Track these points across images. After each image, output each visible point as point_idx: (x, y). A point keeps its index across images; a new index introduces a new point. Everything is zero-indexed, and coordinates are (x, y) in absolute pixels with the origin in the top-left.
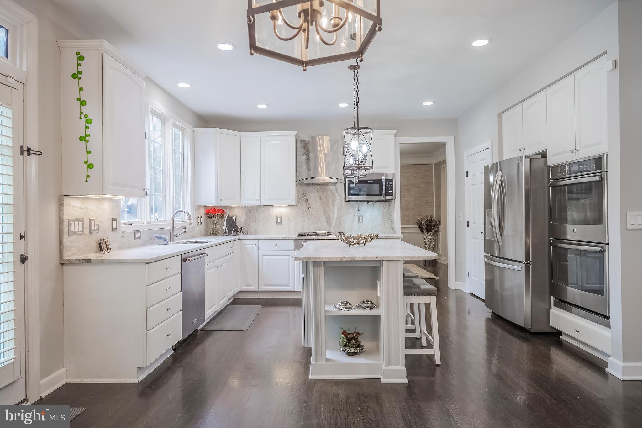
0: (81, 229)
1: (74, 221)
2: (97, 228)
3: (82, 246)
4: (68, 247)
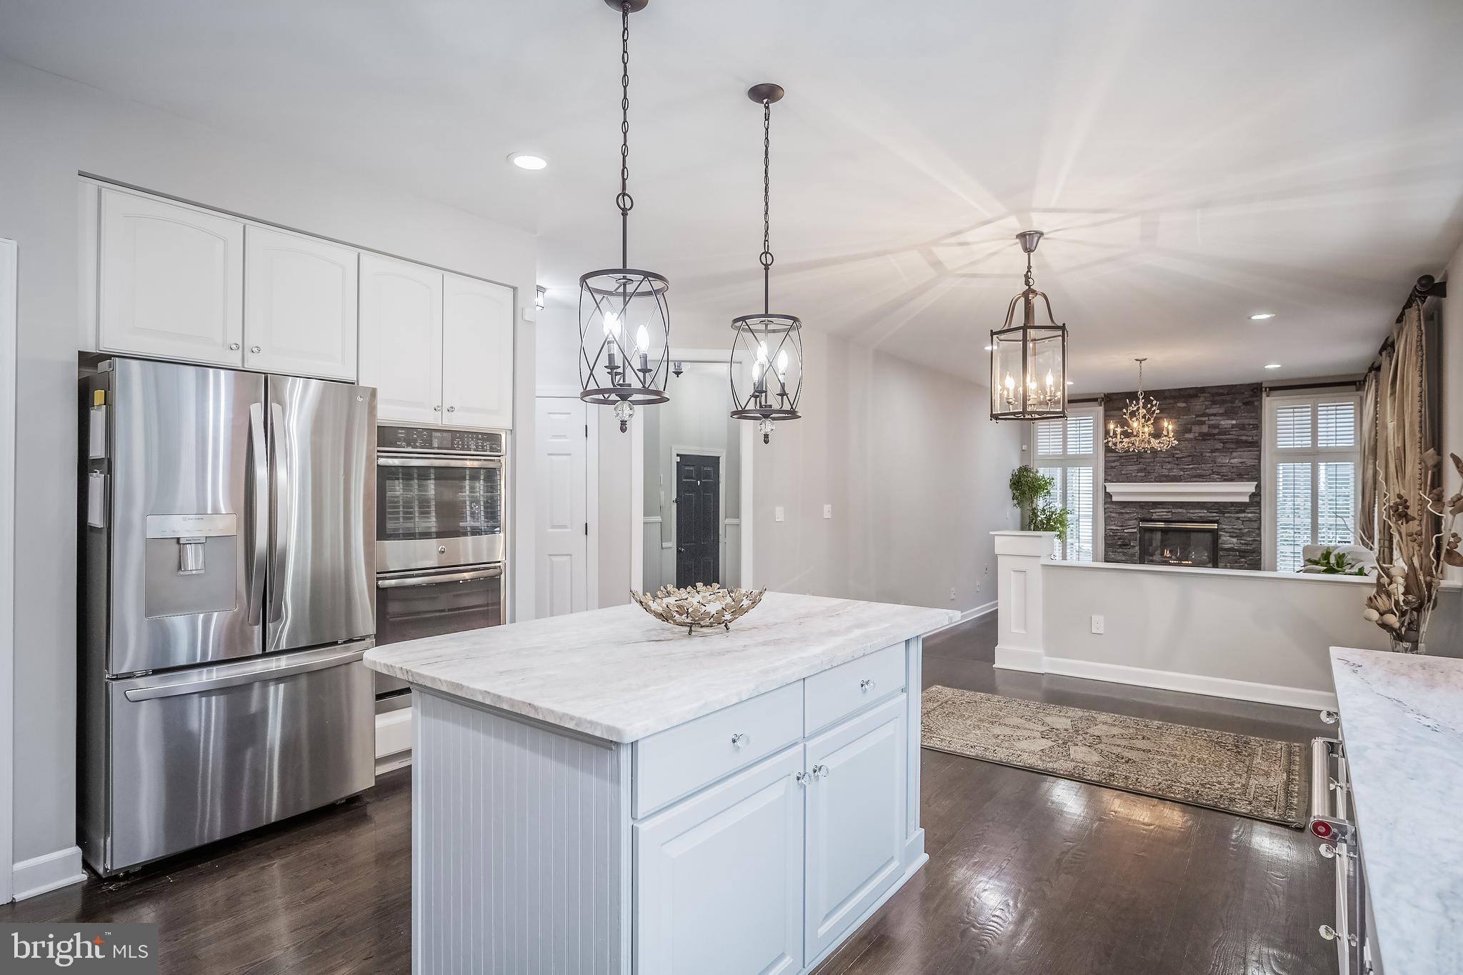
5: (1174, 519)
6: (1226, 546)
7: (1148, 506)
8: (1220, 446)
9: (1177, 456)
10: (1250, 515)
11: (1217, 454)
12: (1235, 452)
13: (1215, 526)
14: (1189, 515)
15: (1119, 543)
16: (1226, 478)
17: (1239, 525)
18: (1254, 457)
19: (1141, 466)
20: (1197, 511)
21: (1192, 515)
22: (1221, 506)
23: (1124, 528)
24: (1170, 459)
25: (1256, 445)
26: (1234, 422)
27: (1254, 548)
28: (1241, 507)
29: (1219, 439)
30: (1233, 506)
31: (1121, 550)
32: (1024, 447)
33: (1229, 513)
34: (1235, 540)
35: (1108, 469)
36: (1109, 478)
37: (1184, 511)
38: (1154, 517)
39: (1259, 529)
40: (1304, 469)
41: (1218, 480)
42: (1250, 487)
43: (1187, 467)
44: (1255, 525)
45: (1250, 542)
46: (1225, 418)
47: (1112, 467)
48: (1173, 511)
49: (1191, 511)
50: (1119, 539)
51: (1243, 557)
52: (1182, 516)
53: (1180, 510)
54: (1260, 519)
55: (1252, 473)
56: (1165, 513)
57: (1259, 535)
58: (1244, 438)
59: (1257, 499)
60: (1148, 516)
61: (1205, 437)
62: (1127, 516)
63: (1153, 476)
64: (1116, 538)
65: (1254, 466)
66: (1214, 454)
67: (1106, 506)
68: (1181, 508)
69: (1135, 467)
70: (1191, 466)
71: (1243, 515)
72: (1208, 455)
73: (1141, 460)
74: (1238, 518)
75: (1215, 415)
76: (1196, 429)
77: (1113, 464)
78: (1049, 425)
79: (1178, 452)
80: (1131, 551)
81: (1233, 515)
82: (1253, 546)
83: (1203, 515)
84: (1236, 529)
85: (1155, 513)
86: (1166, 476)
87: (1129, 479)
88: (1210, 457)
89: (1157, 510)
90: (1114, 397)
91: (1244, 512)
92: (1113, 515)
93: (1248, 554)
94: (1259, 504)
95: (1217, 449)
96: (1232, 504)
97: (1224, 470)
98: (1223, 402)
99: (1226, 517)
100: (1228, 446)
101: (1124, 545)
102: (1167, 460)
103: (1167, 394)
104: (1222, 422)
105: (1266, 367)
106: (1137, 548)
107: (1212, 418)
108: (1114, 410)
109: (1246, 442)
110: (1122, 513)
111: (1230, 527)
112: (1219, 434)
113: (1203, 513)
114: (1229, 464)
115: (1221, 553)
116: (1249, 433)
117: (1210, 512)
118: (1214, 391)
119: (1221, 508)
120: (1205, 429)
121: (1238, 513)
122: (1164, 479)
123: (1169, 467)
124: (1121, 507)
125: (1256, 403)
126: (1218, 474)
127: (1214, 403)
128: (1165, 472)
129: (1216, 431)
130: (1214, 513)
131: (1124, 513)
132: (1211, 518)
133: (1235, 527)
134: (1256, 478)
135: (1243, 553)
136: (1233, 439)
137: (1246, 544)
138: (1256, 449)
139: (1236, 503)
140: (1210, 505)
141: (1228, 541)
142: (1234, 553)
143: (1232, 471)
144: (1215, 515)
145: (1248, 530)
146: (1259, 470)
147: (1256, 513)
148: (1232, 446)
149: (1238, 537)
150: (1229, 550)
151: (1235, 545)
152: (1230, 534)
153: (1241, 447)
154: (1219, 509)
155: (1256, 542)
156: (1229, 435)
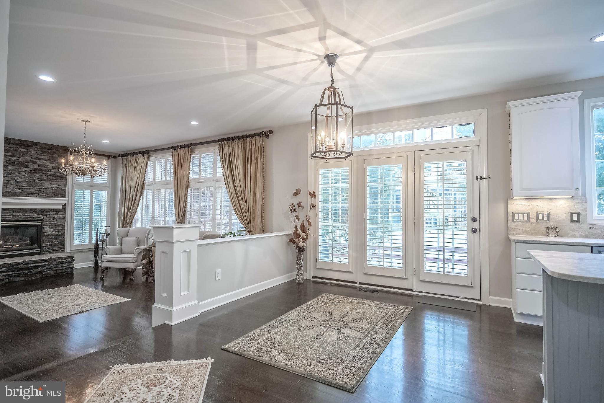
0: (526, 218)
1: (519, 214)
2: (546, 218)
3: (528, 230)
4: (513, 229)
5: (13, 220)
6: (47, 233)
8: (45, 177)
9: (18, 180)
10: (60, 216)
11: (44, 182)
12: (54, 181)
13: (39, 223)
14: (24, 217)
16: (48, 196)
17: (54, 221)
18: (63, 185)
20: (30, 214)
21: (26, 217)
24: (12, 182)
25: (63, 178)
26: (54, 165)
27: (62, 233)
28: (55, 211)
29: (45, 174)
30: (51, 211)
33: (50, 215)
34: (52, 230)
37: (21, 214)
39: (65, 223)
40: (87, 193)
41: (43, 196)
42: (62, 201)
43: (24, 188)
44: (63, 221)
45: (61, 230)
46: (49, 162)
48: (14, 214)
49: (26, 214)
51: (56, 239)
52: (20, 217)
53: (19, 214)
54: (65, 217)
55: (61, 194)
57: (64, 226)
58: (59, 174)
59: (64, 207)
61: (36, 171)
65: (63, 190)
66: (42, 182)
68: (19, 212)
70: (27, 188)
71: (57, 216)
72: (38, 181)
74: (54, 218)
75: (43, 160)
76: (31, 165)
79: (19, 178)
82: (62, 232)
84: (53, 224)
86: (9, 193)
88: (39, 183)
91: (57, 214)
93: (59, 237)
94: (65, 209)
95: (43, 179)
96: (51, 210)
97: (48, 191)
98: (49, 153)
99: (48, 217)
100: (50, 177)
103: (12, 141)
104: (47, 164)
105: (103, 141)
107: (41, 161)
109: (60, 177)
111: (49, 223)
112: (44, 171)
113: (34, 215)
114: (50, 188)
117: (38, 215)
118: (44, 146)
120: (36, 166)
121: (54, 215)
123: (12, 186)
126: (44, 192)
127: (43, 152)
128: (8, 190)
129: (43, 169)
130: (41, 215)
132: (39, 218)
133: (52, 222)
134: (64, 197)
135: (56, 237)
136: (53, 174)
137: (58, 232)
138: (65, 181)
139: (53, 209)
140: (38, 211)
141: (48, 230)
142: (51, 237)
143: (52, 192)
144: (41, 217)
145: (59, 224)
146: (65, 192)
147: (63, 214)
148: (52, 178)
149: (54, 228)
150: (49, 235)
151: (52, 232)
152: (49, 227)
153: (57, 179)
154: (43, 213)
155: (63, 230)
156: (51, 172)
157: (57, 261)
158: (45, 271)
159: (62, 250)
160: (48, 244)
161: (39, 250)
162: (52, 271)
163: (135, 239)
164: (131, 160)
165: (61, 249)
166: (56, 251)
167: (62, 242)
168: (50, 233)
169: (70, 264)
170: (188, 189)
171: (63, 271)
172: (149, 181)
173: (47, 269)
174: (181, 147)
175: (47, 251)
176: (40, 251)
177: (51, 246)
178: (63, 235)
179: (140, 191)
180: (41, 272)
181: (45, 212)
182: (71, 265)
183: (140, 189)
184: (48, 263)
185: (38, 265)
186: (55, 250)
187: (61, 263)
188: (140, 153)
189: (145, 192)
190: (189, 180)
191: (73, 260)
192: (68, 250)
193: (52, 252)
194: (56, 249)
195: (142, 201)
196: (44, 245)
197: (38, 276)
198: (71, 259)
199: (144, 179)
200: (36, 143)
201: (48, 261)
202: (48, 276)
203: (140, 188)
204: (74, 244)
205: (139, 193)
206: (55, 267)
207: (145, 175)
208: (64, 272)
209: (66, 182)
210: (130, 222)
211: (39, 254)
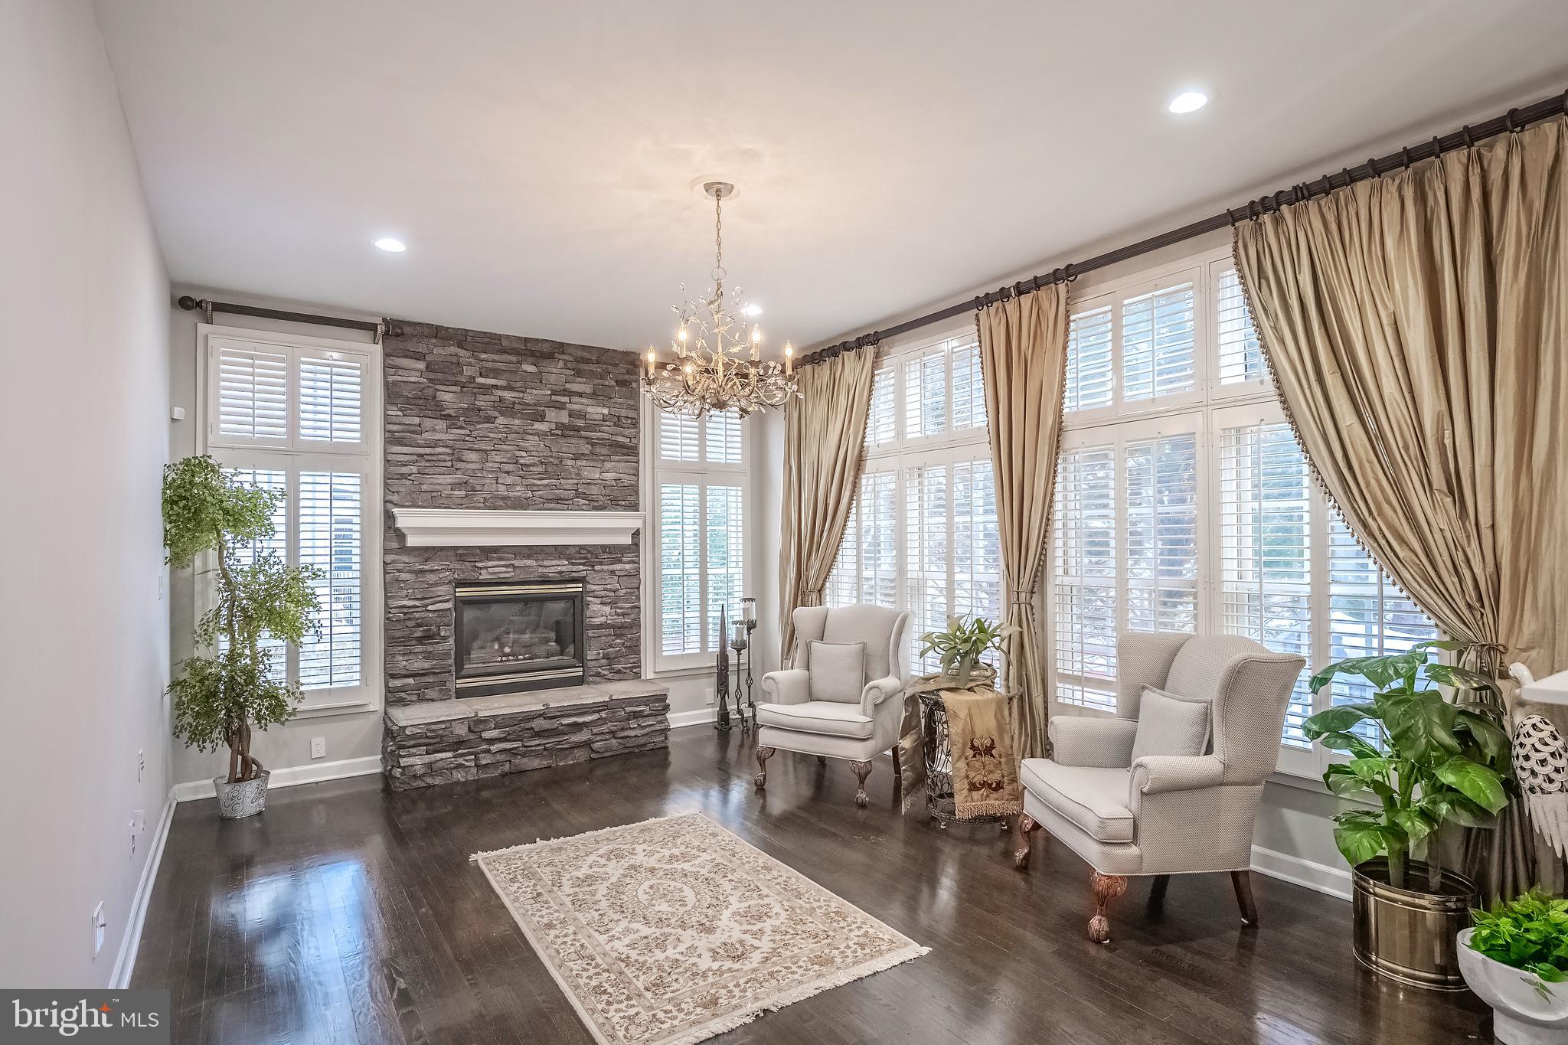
5: (516, 579)
6: (598, 621)
7: (473, 555)
8: (586, 449)
9: (522, 461)
10: (628, 566)
11: (584, 463)
12: (608, 461)
13: (575, 588)
14: (540, 570)
15: (416, 635)
16: (595, 505)
17: (613, 583)
18: (632, 472)
19: (458, 477)
20: (554, 562)
21: (545, 570)
22: (589, 552)
23: (427, 602)
24: (511, 467)
25: (631, 451)
26: (606, 411)
27: (632, 620)
28: (615, 553)
29: (586, 438)
30: (603, 551)
31: (420, 649)
32: (179, 413)
33: (601, 563)
34: (607, 609)
35: (389, 480)
36: (395, 498)
37: (534, 563)
38: (484, 576)
39: (638, 588)
40: (692, 492)
41: (584, 507)
42: (628, 521)
43: (538, 482)
44: (634, 582)
45: (629, 611)
46: (595, 402)
47: (403, 476)
48: (516, 563)
49: (545, 563)
50: (418, 625)
51: (618, 636)
52: (531, 572)
53: (528, 562)
54: (638, 570)
55: (625, 498)
56: (504, 569)
57: (638, 598)
58: (620, 439)
59: (636, 540)
60: (471, 576)
61: (565, 431)
62: (432, 578)
63: (479, 498)
64: (411, 624)
65: (632, 485)
66: (579, 463)
67: (389, 558)
68: (529, 557)
69: (449, 479)
70: (545, 482)
71: (618, 567)
72: (569, 463)
73: (459, 465)
74: (613, 572)
75: (580, 395)
76: (551, 414)
77: (405, 470)
78: (252, 366)
79: (524, 454)
80: (441, 648)
81: (605, 567)
82: (632, 616)
83: (563, 569)
84: (609, 590)
85: (486, 568)
86: (503, 498)
87: (435, 501)
88: (573, 467)
89: (490, 564)
90: (407, 330)
91: (620, 561)
92: (403, 576)
93: (626, 631)
94: (636, 545)
95: (583, 454)
96: (606, 548)
97: (594, 490)
98: (592, 374)
99: (598, 571)
100: (598, 450)
101: (427, 637)
102: (507, 467)
103: (505, 343)
104: (590, 409)
106: (452, 641)
107: (575, 399)
108: (406, 357)
109: (623, 446)
110: (422, 571)
111: (601, 587)
112: (588, 428)
113: (563, 566)
114: (600, 481)
115: (590, 633)
116: (627, 432)
117: (574, 564)
118: (580, 353)
119: (589, 555)
120: (564, 417)
121: (612, 563)
122: (501, 503)
123: (509, 480)
124: (421, 559)
125: (634, 385)
126: (584, 496)
127: (578, 373)
128: (502, 490)
129: (581, 423)
130: (581, 564)
131: (426, 571)
132: (575, 575)
133: (608, 587)
134: (634, 507)
135: (619, 630)
136: (604, 439)
137: (623, 615)
138: (634, 459)
139: (609, 546)
140: (573, 551)
141: (598, 612)
142: (607, 632)
143: (603, 492)
144: (580, 570)
145: (624, 591)
146: (637, 492)
147: (634, 562)
148: (604, 451)
149: (613, 604)
150: (601, 626)
151: (609, 617)
152: (600, 600)
153: (616, 454)
154: (585, 558)
155: (636, 610)
156: (600, 431)
157: (628, 709)
158: (598, 741)
159: (634, 670)
160: (599, 653)
161: (578, 672)
162: (614, 741)
163: (855, 648)
164: (816, 376)
165: (631, 668)
166: (620, 675)
167: (634, 648)
168: (603, 619)
169: (660, 718)
170: (1057, 454)
171: (642, 741)
172: (881, 442)
173: (603, 733)
174: (1021, 290)
175: (598, 674)
176: (581, 674)
177: (608, 658)
178: (636, 625)
179: (851, 479)
180: (587, 744)
181: (589, 556)
182: (661, 722)
183: (852, 473)
184: (604, 716)
185: (580, 720)
186: (619, 672)
187: (637, 715)
188: (846, 347)
189: (864, 480)
190: (1061, 416)
191: (667, 708)
192: (648, 672)
193: (610, 676)
194: (619, 667)
195: (857, 514)
196: (590, 655)
197: (581, 755)
198: (660, 704)
199: (864, 438)
200: (562, 344)
201: (604, 710)
202: (605, 755)
203: (853, 468)
204: (664, 654)
205: (849, 487)
206: (623, 729)
207: (868, 421)
208: (644, 745)
209: (637, 462)
210: (819, 587)
211: (580, 681)
